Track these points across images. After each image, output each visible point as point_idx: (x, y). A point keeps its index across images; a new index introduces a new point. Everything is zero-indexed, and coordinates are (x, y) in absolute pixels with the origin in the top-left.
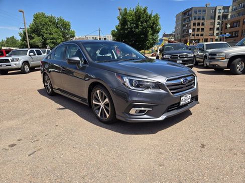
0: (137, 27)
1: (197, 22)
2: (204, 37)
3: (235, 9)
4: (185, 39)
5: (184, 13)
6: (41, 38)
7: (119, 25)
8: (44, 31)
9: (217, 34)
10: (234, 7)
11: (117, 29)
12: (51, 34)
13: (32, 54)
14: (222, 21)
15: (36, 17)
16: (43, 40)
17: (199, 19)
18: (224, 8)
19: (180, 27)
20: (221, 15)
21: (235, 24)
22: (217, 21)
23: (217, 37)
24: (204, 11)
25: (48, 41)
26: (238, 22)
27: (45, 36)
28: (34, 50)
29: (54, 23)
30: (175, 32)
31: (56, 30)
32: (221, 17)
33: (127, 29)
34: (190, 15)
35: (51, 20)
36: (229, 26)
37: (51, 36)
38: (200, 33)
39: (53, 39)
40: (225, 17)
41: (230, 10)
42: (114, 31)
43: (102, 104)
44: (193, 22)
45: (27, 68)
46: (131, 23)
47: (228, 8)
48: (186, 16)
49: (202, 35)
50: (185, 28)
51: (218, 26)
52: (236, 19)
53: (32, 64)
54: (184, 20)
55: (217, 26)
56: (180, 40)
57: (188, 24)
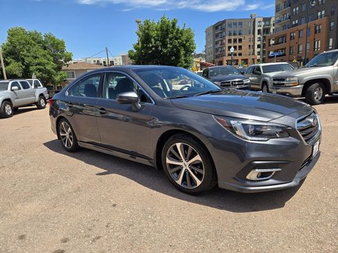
0: (164, 45)
1: (233, 38)
2: (243, 57)
3: (279, 21)
4: (219, 60)
5: (216, 27)
6: (20, 63)
7: (138, 44)
8: (25, 52)
9: (259, 53)
10: (278, 18)
11: (136, 48)
12: (36, 58)
13: (16, 87)
14: (264, 37)
15: (12, 34)
16: (24, 67)
17: (235, 34)
18: (265, 20)
19: (211, 45)
20: (261, 28)
21: (280, 40)
22: (257, 36)
23: (258, 57)
24: (240, 24)
25: (31, 68)
26: (284, 37)
27: (27, 60)
28: (18, 81)
29: (39, 43)
30: (205, 52)
31: (43, 52)
32: (262, 31)
33: (151, 48)
34: (224, 30)
35: (35, 39)
36: (272, 42)
37: (37, 61)
38: (238, 51)
39: (39, 64)
40: (266, 31)
41: (272, 23)
42: (132, 51)
43: (185, 165)
44: (227, 38)
45: (9, 110)
46: (156, 40)
47: (269, 19)
48: (219, 31)
49: (240, 54)
50: (219, 46)
51: (259, 43)
52: (282, 33)
53: (16, 102)
54: (217, 36)
55: (257, 43)
56: (214, 61)
57: (222, 41)
